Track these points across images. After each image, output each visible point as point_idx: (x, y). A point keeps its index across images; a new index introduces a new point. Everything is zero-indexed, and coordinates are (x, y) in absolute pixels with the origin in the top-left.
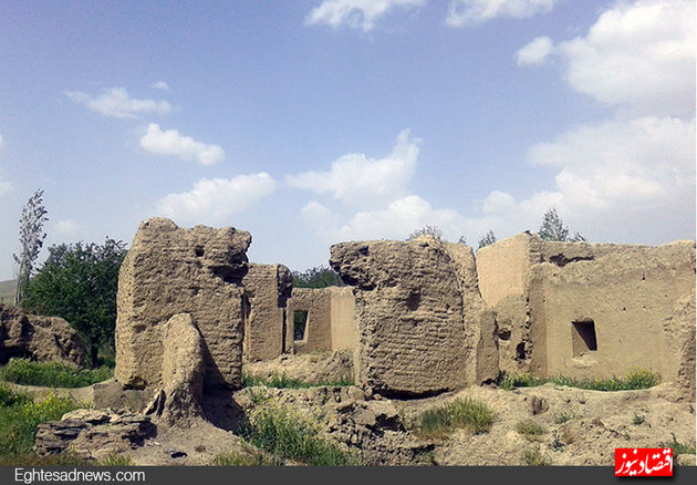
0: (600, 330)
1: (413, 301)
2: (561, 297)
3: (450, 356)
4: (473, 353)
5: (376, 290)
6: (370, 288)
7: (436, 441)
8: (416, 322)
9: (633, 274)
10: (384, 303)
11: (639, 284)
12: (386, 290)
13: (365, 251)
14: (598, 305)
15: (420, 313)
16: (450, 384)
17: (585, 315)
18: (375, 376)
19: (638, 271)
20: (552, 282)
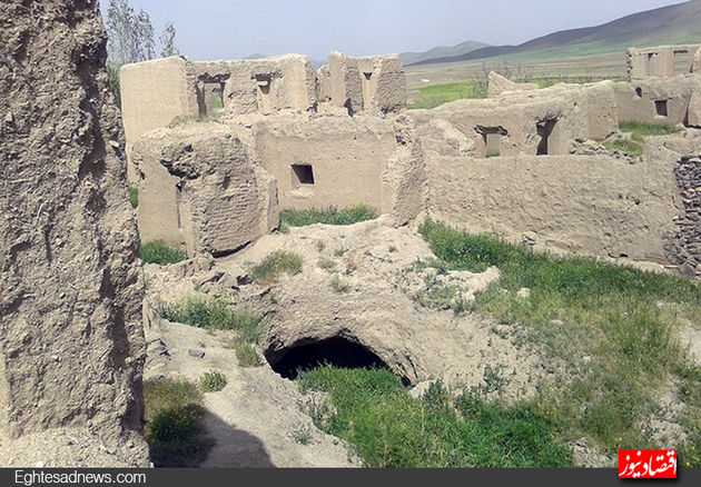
0: (316, 172)
1: (226, 183)
2: (281, 146)
3: (250, 218)
4: (265, 212)
5: (200, 178)
6: (195, 177)
7: (272, 285)
8: (229, 198)
9: (346, 136)
10: (208, 188)
11: (351, 142)
12: (209, 177)
13: (189, 149)
14: (315, 155)
15: (231, 191)
16: (252, 237)
17: (304, 161)
18: (208, 245)
19: (351, 133)
20: (272, 134)
